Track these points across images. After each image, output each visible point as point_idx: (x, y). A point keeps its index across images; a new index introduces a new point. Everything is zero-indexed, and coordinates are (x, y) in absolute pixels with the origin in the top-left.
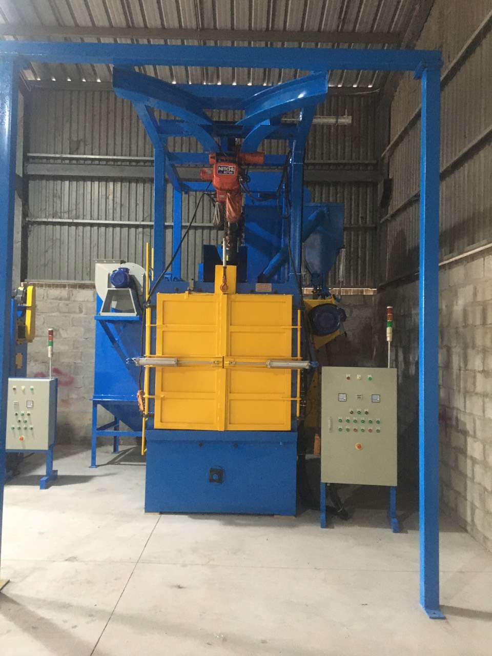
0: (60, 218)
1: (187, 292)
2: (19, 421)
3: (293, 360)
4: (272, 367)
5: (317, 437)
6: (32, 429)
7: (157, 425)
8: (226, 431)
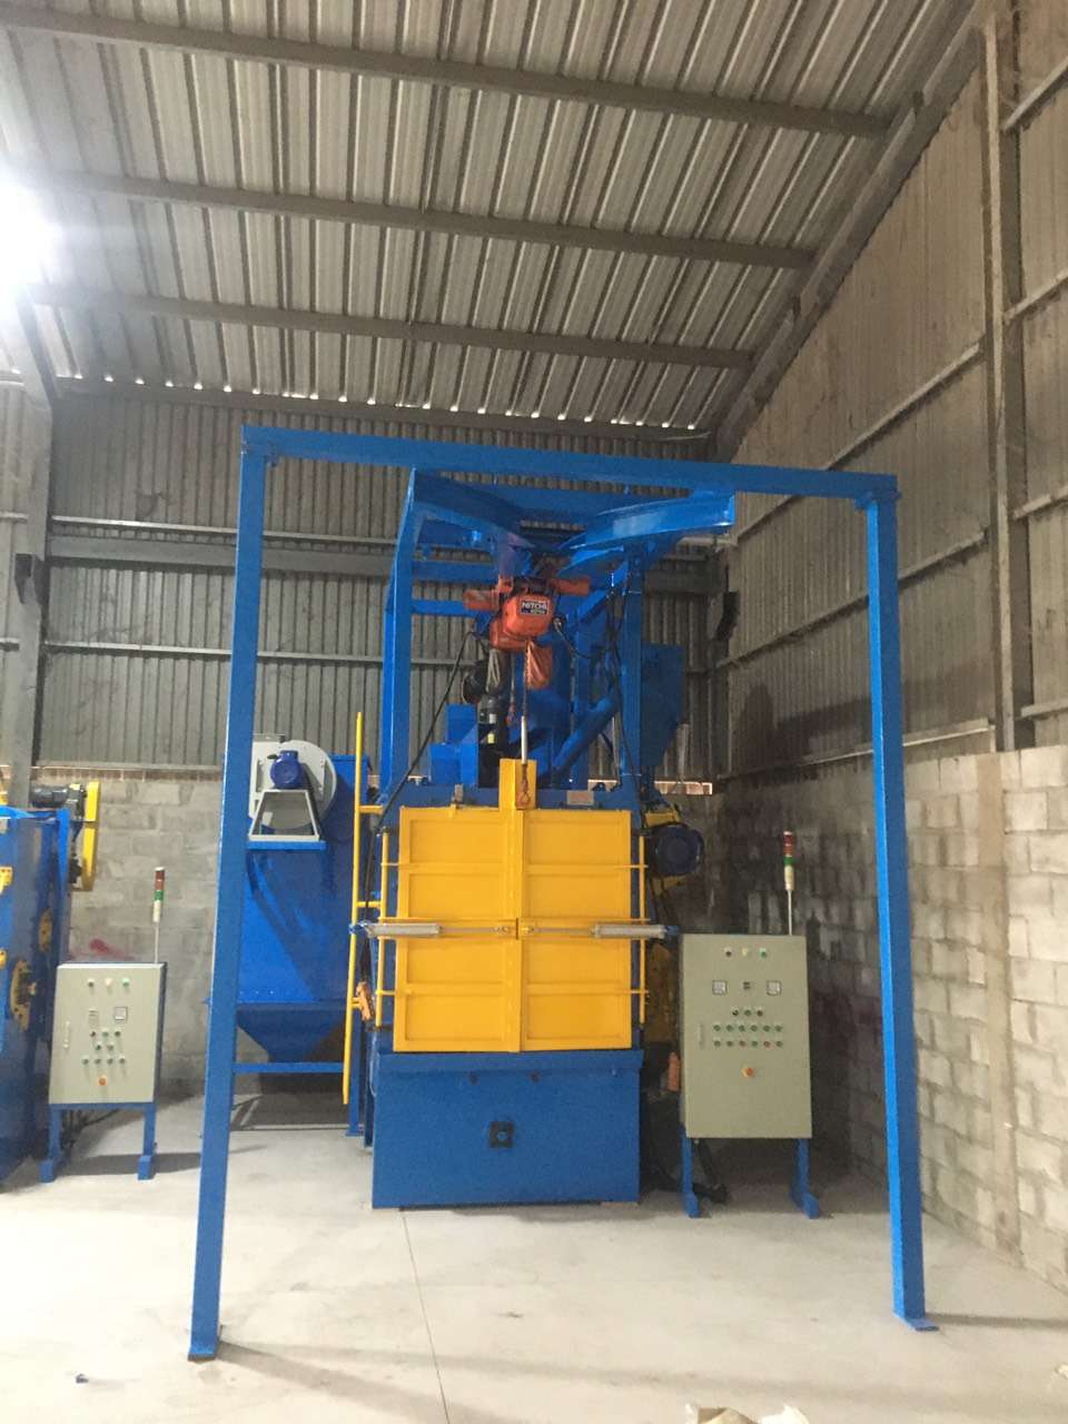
0: (114, 641)
1: (454, 806)
2: (99, 1047)
3: (633, 923)
4: (603, 937)
5: (673, 1058)
6: (122, 1061)
7: (399, 1044)
8: (523, 1053)
